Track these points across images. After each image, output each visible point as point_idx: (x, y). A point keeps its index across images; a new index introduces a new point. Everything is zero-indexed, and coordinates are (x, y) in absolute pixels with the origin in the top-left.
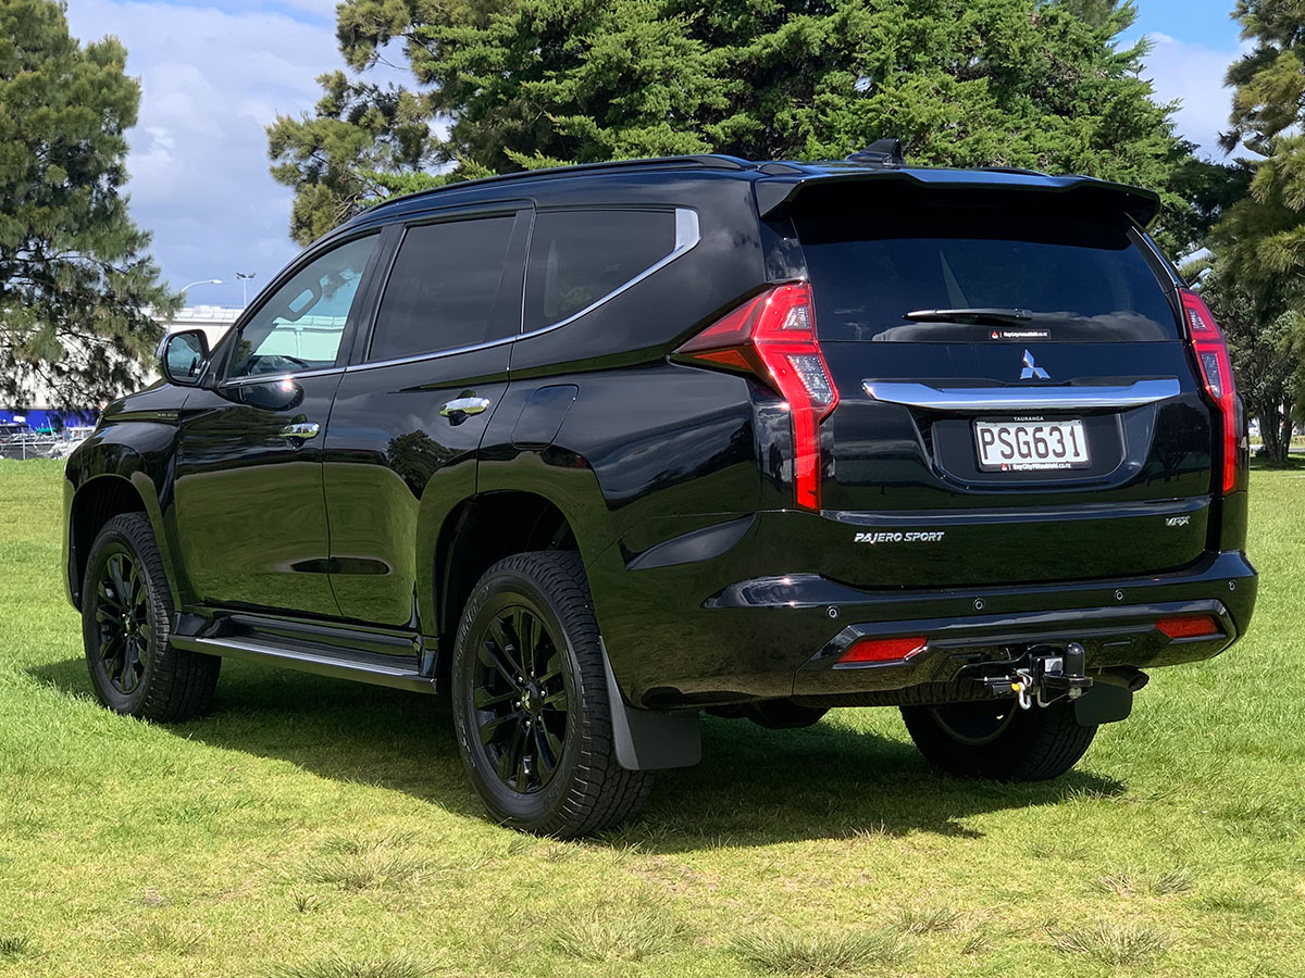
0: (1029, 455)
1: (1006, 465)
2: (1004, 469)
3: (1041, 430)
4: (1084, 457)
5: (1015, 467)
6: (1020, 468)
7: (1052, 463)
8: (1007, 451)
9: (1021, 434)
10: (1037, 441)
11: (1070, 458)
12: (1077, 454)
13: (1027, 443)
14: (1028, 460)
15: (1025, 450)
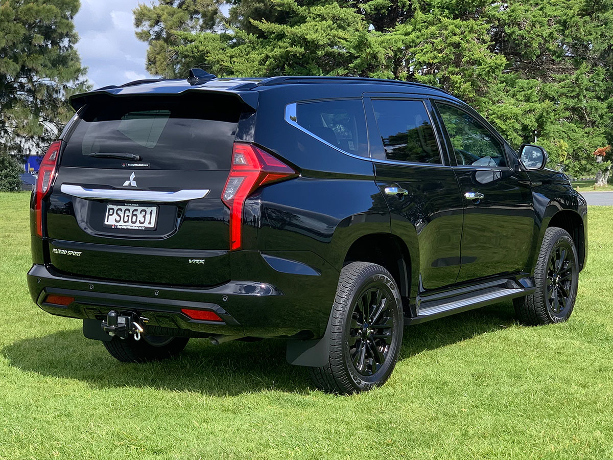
0: (128, 222)
1: (115, 226)
2: (113, 227)
3: (137, 210)
4: (152, 225)
5: (118, 227)
6: (120, 227)
7: (137, 226)
8: (118, 219)
9: (127, 212)
10: (133, 215)
11: (146, 225)
12: (150, 223)
13: (128, 216)
14: (126, 224)
15: (126, 219)
